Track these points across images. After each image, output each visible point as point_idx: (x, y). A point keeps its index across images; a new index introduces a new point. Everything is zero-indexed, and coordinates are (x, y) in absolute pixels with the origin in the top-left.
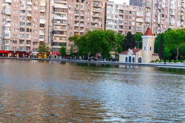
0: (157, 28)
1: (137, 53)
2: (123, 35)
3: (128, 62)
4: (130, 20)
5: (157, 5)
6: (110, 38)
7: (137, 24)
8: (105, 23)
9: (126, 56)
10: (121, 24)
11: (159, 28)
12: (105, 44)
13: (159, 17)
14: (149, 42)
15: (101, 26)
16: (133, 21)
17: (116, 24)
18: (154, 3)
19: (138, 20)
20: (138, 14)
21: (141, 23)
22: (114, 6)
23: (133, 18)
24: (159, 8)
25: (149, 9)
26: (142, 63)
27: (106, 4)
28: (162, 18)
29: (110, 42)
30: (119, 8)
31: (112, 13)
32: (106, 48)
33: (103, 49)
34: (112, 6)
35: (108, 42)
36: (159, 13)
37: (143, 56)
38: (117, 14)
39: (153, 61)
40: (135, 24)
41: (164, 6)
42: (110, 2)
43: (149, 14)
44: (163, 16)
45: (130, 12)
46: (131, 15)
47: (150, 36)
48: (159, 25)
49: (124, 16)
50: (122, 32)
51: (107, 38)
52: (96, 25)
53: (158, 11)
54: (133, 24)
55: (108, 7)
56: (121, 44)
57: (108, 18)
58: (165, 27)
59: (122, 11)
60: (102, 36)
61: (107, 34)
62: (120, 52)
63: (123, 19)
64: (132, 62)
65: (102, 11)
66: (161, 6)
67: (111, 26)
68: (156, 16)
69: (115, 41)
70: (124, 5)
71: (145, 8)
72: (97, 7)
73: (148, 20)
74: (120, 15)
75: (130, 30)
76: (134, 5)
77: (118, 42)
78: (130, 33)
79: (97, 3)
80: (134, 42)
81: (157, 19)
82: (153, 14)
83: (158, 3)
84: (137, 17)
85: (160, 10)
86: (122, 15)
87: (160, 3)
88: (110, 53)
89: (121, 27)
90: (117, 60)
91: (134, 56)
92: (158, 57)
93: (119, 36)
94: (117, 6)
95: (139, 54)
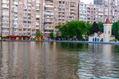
0: (112, 19)
1: (100, 36)
2: (90, 24)
3: (94, 42)
4: (95, 14)
5: (112, 4)
6: (82, 26)
7: (99, 17)
8: (78, 16)
9: (93, 37)
10: (88, 17)
11: (113, 19)
12: (79, 30)
13: (113, 12)
14: (108, 28)
15: (76, 19)
16: (96, 15)
17: (85, 17)
18: (110, 3)
19: (99, 14)
20: (100, 10)
21: (102, 16)
22: (84, 5)
23: (96, 13)
24: (113, 6)
25: (107, 7)
26: (104, 42)
27: (78, 4)
28: (115, 13)
29: (82, 29)
30: (87, 7)
31: (83, 10)
32: (80, 33)
33: (78, 33)
34: (82, 5)
35: (81, 29)
36: (113, 9)
37: (104, 37)
38: (86, 10)
39: (111, 41)
40: (98, 17)
41: (116, 5)
42: (81, 3)
43: (107, 10)
44: (116, 11)
45: (95, 9)
46: (95, 11)
47: (108, 24)
48: (113, 17)
49: (90, 12)
50: (89, 22)
51: (80, 26)
52: (72, 18)
53: (113, 8)
54: (96, 16)
55: (80, 6)
56: (89, 29)
57: (80, 13)
58: (118, 18)
59: (89, 8)
60: (77, 25)
61: (80, 24)
62: (88, 35)
63: (90, 14)
64: (97, 42)
65: (76, 9)
66: (114, 5)
67: (82, 18)
68: (112, 11)
69: (85, 28)
70: (90, 5)
71: (104, 6)
72: (73, 7)
73: (106, 14)
74: (88, 11)
75: (94, 21)
76: (97, 4)
77: (87, 28)
78: (95, 23)
79: (73, 4)
80: (98, 28)
81: (112, 13)
82: (110, 10)
83: (112, 3)
84: (99, 12)
85: (114, 7)
86: (89, 11)
87: (114, 3)
88: (82, 36)
89: (89, 19)
90: (87, 40)
91: (98, 37)
92: (114, 38)
93: (88, 24)
94: (86, 5)
95: (102, 36)
